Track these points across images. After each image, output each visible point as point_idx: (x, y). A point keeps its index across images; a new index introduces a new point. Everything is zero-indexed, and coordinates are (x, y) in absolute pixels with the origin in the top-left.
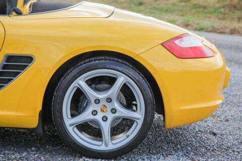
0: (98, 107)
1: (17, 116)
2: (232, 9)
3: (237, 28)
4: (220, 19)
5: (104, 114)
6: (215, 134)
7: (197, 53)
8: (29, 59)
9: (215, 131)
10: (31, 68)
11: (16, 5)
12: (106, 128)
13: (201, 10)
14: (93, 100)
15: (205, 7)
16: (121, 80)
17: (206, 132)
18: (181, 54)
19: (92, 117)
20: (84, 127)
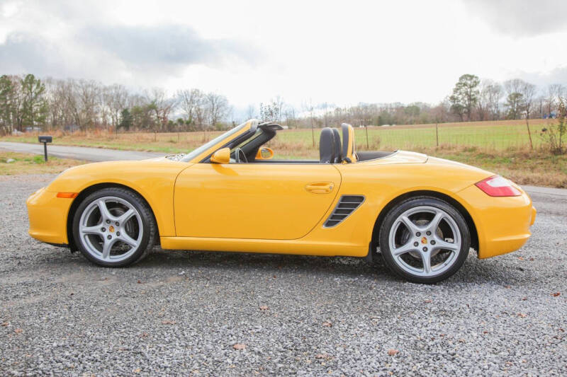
0: (419, 239)
1: (358, 247)
2: (524, 158)
3: (530, 178)
4: (509, 169)
5: (425, 245)
6: (522, 270)
7: (506, 193)
8: (361, 199)
9: (522, 267)
10: (363, 206)
11: (346, 155)
12: (426, 257)
13: (489, 159)
14: (414, 233)
15: (493, 157)
16: (440, 215)
17: (513, 268)
18: (493, 193)
19: (414, 248)
20: (406, 257)
